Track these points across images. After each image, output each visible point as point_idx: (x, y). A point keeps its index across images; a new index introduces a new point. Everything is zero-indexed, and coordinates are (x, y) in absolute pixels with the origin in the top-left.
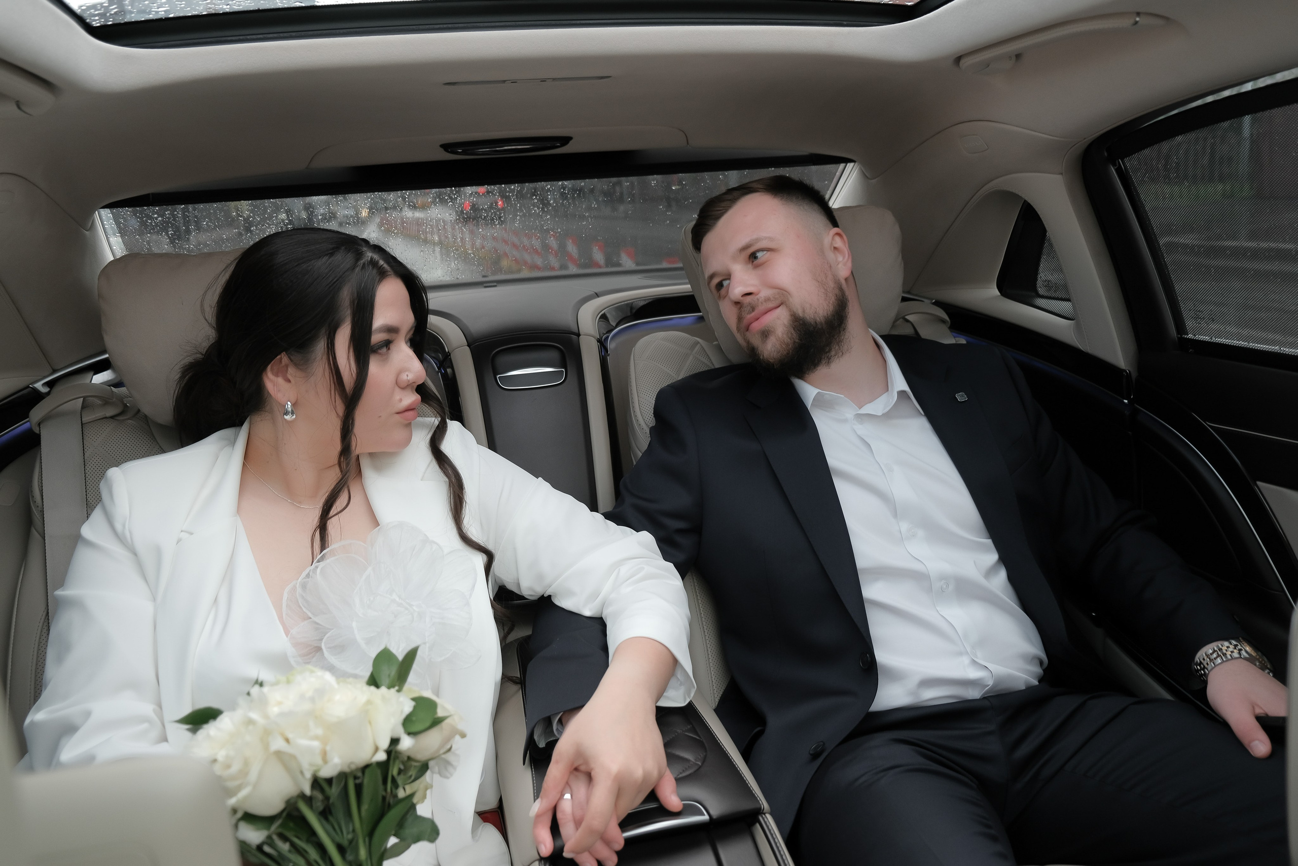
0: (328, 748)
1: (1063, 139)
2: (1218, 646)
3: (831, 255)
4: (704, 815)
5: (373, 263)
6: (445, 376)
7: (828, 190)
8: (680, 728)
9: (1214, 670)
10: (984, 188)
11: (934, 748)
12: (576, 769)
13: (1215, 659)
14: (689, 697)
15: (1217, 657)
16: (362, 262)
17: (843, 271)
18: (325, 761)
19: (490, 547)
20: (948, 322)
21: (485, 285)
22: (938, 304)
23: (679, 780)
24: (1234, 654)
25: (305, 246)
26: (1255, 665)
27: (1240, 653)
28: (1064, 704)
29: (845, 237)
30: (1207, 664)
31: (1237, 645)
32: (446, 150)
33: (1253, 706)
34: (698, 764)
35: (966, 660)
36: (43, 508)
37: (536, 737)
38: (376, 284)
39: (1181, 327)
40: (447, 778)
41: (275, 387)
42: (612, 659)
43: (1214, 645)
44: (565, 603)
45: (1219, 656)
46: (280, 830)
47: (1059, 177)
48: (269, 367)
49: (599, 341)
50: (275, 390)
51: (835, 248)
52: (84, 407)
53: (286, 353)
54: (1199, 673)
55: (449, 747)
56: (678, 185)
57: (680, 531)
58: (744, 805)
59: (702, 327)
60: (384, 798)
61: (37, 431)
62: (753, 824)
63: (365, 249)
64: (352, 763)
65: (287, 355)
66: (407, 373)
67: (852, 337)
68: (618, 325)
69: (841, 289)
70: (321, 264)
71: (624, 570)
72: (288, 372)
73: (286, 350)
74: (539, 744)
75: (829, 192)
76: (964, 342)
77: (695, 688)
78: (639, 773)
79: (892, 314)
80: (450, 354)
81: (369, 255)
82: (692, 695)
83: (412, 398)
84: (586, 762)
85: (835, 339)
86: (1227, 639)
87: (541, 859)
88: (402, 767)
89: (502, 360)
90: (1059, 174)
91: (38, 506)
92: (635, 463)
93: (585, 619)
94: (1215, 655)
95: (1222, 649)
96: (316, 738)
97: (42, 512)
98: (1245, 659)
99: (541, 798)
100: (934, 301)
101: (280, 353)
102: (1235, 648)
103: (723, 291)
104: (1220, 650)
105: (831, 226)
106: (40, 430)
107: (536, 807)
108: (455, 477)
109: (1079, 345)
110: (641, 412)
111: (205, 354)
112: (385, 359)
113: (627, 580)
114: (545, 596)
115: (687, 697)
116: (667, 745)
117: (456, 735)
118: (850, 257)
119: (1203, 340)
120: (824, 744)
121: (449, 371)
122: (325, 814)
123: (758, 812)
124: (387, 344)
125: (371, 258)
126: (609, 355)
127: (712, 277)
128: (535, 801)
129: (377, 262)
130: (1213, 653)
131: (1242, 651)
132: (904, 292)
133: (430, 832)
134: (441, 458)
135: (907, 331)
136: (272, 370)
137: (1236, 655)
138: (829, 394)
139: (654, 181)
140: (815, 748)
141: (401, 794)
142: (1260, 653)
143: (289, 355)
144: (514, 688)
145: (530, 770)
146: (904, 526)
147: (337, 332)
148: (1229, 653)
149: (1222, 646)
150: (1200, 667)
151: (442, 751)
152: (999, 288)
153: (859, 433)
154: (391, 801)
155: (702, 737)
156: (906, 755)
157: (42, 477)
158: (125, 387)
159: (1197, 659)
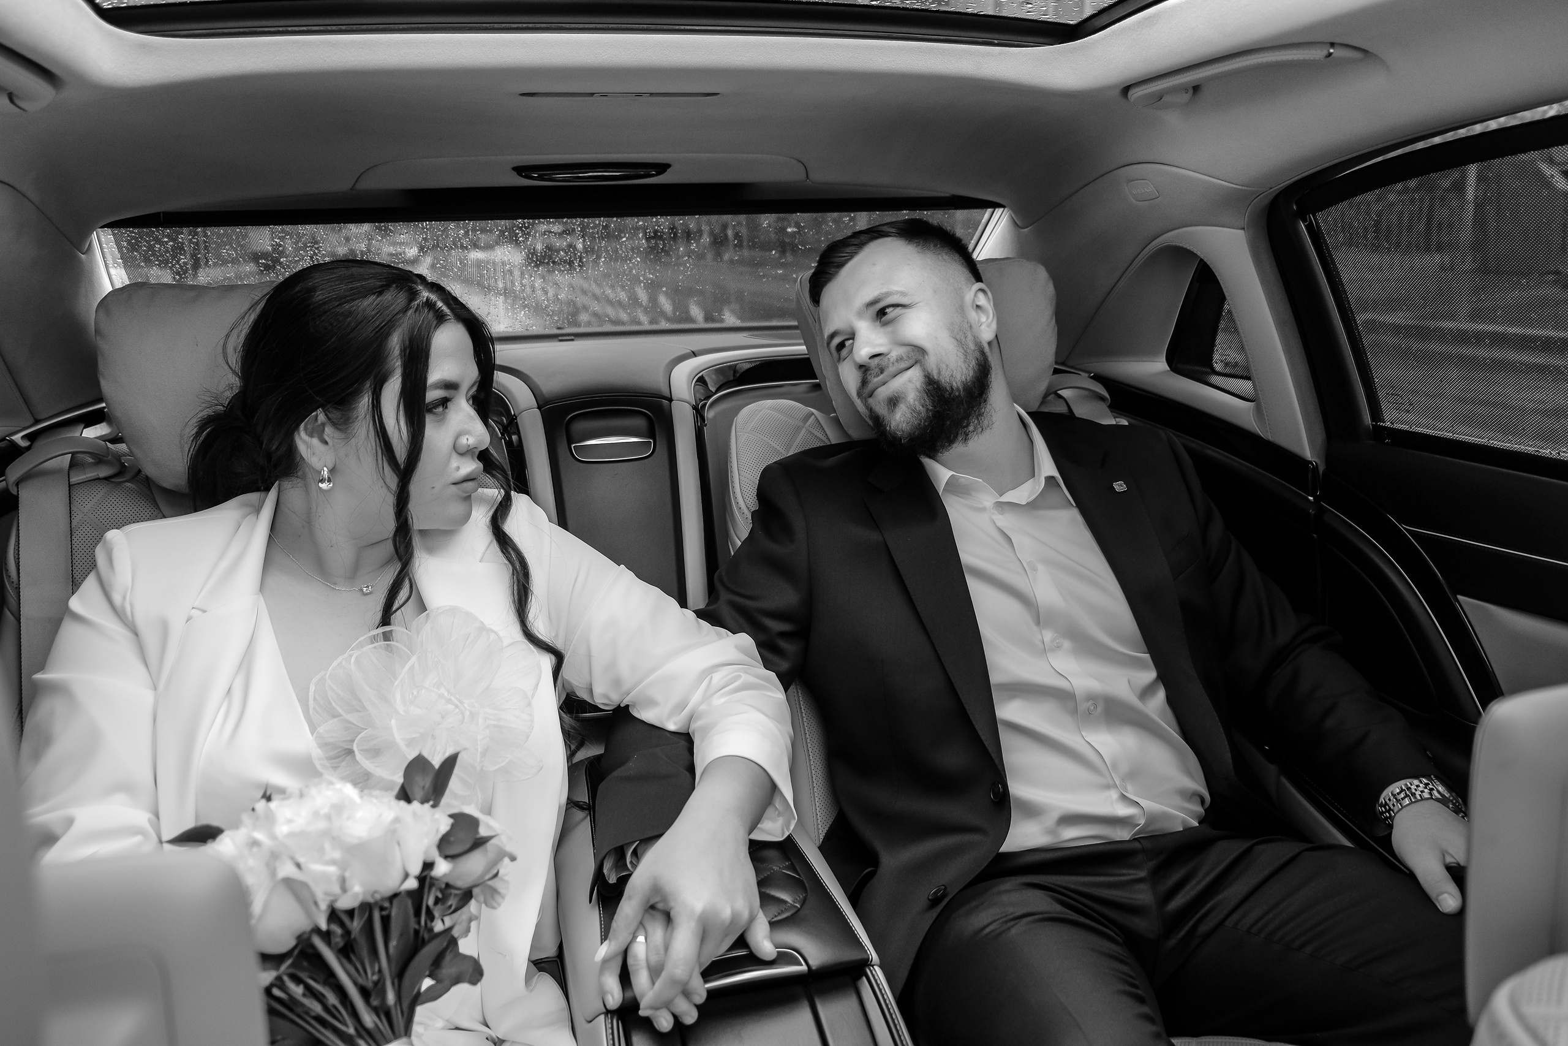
0: (347, 874)
1: (1246, 188)
2: (1406, 785)
3: (973, 315)
4: (802, 965)
5: (429, 304)
6: (509, 444)
7: (972, 239)
8: (778, 866)
9: (1400, 812)
10: (1154, 243)
11: (1077, 897)
12: (653, 907)
13: (1403, 799)
14: (788, 829)
15: (1405, 798)
16: (416, 303)
17: (987, 333)
18: (344, 890)
19: (559, 645)
20: (1106, 398)
21: (560, 338)
22: (1098, 378)
23: (773, 924)
24: (1423, 794)
25: (349, 282)
26: (1448, 807)
27: (1431, 794)
28: (1226, 851)
29: (989, 294)
30: (1394, 805)
31: (1428, 784)
32: (520, 174)
33: (1444, 854)
34: (797, 907)
35: (1114, 795)
36: (19, 585)
37: (605, 871)
38: (432, 330)
39: (1376, 413)
40: (494, 908)
41: (309, 450)
42: (699, 781)
43: (1402, 784)
44: (647, 715)
45: (1407, 796)
46: (291, 971)
47: (1241, 232)
48: (302, 426)
49: (695, 408)
50: (309, 453)
51: (978, 306)
52: (73, 464)
53: (323, 410)
54: (1384, 816)
55: (495, 871)
56: (795, 227)
57: (783, 635)
58: (850, 955)
59: (818, 396)
60: (417, 932)
61: (14, 491)
62: (859, 978)
63: (420, 287)
64: (376, 892)
65: (324, 412)
66: (467, 436)
67: (994, 411)
68: (717, 391)
69: (983, 353)
70: (367, 304)
71: (718, 677)
72: (325, 432)
73: (322, 406)
74: (609, 879)
75: (973, 242)
76: (1127, 424)
77: (795, 819)
78: (726, 913)
79: (1042, 387)
80: (516, 417)
81: (425, 294)
82: (792, 828)
83: (470, 466)
84: (665, 900)
85: (975, 411)
86: (1416, 777)
87: (608, 1012)
88: (440, 896)
89: (580, 426)
90: (1241, 229)
91: (13, 582)
92: (733, 553)
93: (668, 735)
94: (1402, 795)
95: (1410, 788)
96: (333, 862)
97: (18, 589)
98: (1437, 800)
99: (610, 941)
100: (1092, 375)
101: (315, 410)
102: (1426, 788)
103: (844, 352)
104: (1409, 789)
105: (974, 280)
106: (18, 491)
107: (603, 951)
108: (520, 563)
109: (1259, 431)
110: (742, 493)
111: (228, 405)
112: (441, 420)
113: (721, 689)
114: (622, 705)
115: (785, 830)
116: (760, 884)
117: (505, 857)
118: (995, 317)
119: (1400, 429)
120: (946, 888)
121: (514, 437)
122: (346, 951)
123: (866, 963)
124: (444, 402)
125: (427, 299)
126: (706, 425)
127: (832, 336)
128: (602, 943)
129: (435, 304)
130: (1400, 792)
131: (1434, 791)
132: (1056, 363)
133: (474, 972)
134: (503, 540)
135: (1060, 408)
136: (306, 429)
137: (1426, 795)
138: (965, 478)
139: (766, 221)
140: (934, 893)
141: (438, 927)
142: (1454, 794)
143: (327, 412)
144: (579, 815)
145: (598, 908)
146: (1048, 635)
147: (384, 386)
148: (1418, 793)
149: (1411, 785)
150: (1385, 808)
151: (487, 877)
152: (1169, 361)
153: (999, 524)
154: (426, 936)
155: (801, 875)
156: (1040, 902)
157: (19, 547)
158: (124, 443)
159: (1382, 800)
